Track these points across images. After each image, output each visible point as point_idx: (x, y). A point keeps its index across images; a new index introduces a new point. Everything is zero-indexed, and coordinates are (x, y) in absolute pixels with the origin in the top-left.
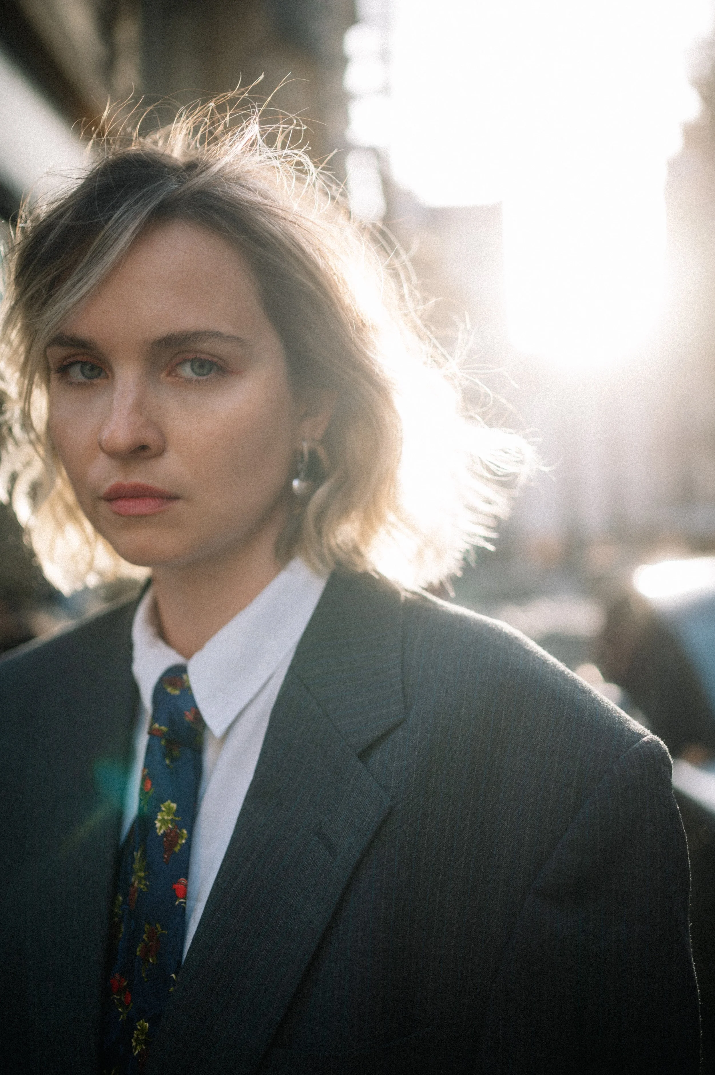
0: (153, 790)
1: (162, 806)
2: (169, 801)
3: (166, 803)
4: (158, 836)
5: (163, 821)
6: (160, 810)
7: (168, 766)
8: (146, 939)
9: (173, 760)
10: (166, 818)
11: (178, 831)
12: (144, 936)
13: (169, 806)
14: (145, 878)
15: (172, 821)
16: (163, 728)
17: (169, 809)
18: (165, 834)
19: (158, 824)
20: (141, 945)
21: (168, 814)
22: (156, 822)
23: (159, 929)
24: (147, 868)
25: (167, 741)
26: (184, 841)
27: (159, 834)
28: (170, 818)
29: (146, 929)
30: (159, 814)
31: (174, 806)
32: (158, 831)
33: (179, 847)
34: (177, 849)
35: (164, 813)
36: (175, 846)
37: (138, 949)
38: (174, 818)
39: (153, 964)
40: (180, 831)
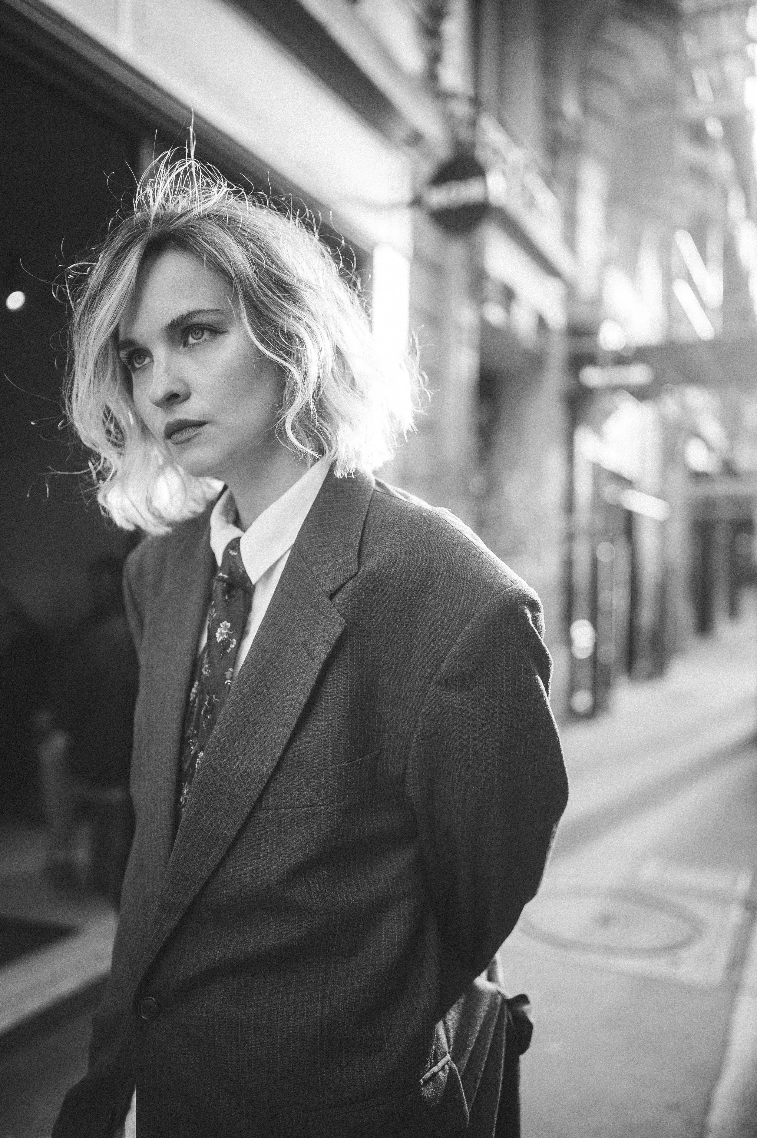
0: (216, 614)
1: (221, 624)
2: (226, 622)
3: (224, 623)
4: (217, 642)
5: (222, 634)
6: (220, 627)
7: (226, 600)
8: (207, 704)
9: (231, 597)
10: (223, 631)
11: (230, 640)
12: (206, 703)
13: (225, 624)
14: (208, 668)
15: (227, 633)
16: (225, 576)
17: (226, 626)
18: (222, 641)
19: (218, 635)
20: (204, 708)
21: (225, 629)
22: (217, 634)
23: (214, 698)
24: (210, 662)
25: (228, 584)
26: (233, 646)
27: (218, 641)
28: (226, 631)
29: (207, 698)
30: (218, 629)
31: (229, 625)
32: (217, 639)
33: (230, 649)
34: (228, 651)
35: (222, 629)
36: (228, 649)
37: (202, 711)
38: (228, 632)
39: (209, 719)
40: (232, 640)
